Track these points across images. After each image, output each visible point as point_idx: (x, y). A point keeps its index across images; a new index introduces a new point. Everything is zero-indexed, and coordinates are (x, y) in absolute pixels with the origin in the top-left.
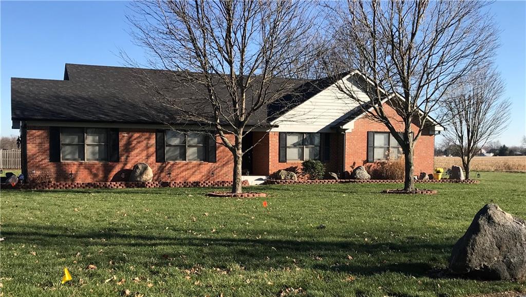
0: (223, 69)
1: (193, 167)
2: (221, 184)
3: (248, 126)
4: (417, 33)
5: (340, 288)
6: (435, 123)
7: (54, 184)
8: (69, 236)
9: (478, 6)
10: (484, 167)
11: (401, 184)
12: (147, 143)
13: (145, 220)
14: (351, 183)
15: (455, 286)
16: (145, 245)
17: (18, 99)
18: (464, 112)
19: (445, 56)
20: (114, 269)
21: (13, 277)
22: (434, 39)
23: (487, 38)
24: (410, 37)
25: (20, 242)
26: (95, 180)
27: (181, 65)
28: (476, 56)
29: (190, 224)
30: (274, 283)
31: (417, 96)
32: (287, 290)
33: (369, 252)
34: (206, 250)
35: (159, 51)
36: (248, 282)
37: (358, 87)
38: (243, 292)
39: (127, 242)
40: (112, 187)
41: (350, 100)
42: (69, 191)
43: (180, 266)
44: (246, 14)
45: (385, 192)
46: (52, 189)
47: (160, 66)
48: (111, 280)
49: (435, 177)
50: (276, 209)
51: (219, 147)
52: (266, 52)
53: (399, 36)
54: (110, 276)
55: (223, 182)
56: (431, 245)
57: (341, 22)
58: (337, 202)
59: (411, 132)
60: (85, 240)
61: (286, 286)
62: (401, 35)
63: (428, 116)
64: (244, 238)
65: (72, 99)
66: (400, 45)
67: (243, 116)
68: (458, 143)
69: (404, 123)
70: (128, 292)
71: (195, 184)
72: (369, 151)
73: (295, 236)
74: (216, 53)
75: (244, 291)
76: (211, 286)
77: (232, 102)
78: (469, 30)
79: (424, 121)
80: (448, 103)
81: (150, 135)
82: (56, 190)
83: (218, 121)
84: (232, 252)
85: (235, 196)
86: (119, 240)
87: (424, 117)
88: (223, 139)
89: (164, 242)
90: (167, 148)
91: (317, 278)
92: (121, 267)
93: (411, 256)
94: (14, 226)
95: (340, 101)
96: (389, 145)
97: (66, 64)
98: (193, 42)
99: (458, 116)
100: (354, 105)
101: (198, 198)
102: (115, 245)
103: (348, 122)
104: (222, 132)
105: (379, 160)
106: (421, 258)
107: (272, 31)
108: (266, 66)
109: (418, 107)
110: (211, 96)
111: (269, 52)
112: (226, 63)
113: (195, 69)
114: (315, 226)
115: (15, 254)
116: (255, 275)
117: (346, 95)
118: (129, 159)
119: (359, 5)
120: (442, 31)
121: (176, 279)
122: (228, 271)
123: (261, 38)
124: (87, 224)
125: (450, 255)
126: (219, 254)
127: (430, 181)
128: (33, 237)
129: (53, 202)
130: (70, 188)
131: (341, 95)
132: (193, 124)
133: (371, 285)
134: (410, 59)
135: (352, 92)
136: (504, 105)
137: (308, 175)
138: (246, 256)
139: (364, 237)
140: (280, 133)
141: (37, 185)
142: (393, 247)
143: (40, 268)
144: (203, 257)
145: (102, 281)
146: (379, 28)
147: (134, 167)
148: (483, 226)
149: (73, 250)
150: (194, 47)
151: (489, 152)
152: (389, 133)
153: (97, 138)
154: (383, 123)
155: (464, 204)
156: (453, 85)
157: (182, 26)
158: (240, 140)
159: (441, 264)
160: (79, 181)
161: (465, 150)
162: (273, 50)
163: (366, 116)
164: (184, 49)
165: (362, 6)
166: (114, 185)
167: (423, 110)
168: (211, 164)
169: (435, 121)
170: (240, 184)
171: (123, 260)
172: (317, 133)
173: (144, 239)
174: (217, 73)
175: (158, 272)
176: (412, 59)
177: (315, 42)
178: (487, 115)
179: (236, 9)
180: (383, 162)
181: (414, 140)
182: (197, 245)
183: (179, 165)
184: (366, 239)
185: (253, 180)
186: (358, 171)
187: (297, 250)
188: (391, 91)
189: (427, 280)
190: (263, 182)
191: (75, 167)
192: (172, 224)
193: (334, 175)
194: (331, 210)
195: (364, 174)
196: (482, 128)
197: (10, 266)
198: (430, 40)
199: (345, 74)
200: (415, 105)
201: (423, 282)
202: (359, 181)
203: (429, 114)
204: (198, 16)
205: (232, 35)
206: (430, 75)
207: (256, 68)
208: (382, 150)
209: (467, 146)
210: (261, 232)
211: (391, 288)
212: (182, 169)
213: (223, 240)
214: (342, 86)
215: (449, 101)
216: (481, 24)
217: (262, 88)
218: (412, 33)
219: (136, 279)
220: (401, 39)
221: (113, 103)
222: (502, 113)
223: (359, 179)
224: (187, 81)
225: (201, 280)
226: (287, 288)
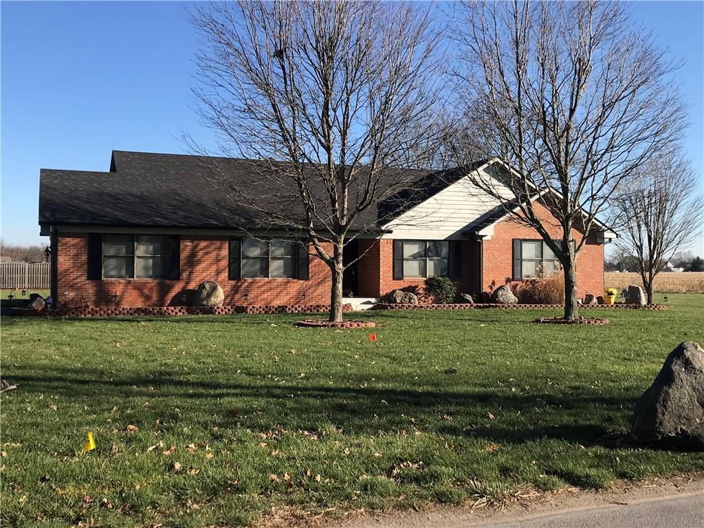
0: (318, 157)
1: (278, 286)
2: (315, 309)
3: (351, 232)
4: (577, 109)
5: (478, 462)
6: (604, 227)
7: (92, 309)
8: (105, 383)
9: (658, 72)
10: (672, 287)
11: (560, 310)
12: (218, 255)
13: (209, 360)
14: (491, 309)
15: (641, 461)
16: (206, 396)
17: (48, 197)
18: (642, 214)
19: (615, 138)
20: (162, 431)
21: (22, 442)
22: (601, 116)
23: (672, 115)
24: (567, 114)
25: (38, 391)
26: (147, 303)
27: (263, 152)
28: (657, 139)
29: (269, 365)
30: (384, 454)
31: (578, 193)
32: (402, 465)
33: (517, 408)
34: (290, 404)
35: (234, 134)
36: (347, 452)
37: (499, 180)
38: (339, 468)
39: (182, 392)
40: (169, 314)
41: (488, 198)
42: (111, 320)
43: (252, 427)
44: (349, 85)
45: (538, 321)
46: (89, 316)
47: (235, 154)
48: (157, 448)
49: (606, 300)
50: (388, 344)
51: (313, 259)
52: (376, 135)
53: (554, 112)
54: (155, 441)
55: (317, 306)
56: (604, 398)
57: (475, 96)
58: (472, 335)
59: (573, 241)
60: (125, 388)
61: (400, 459)
62: (556, 111)
63: (595, 218)
64: (343, 386)
65: (120, 197)
66: (554, 124)
67: (345, 218)
68: (636, 254)
69: (562, 228)
70: (178, 466)
71: (280, 309)
72: (515, 265)
73: (414, 384)
74: (309, 137)
75: (342, 466)
76: (294, 458)
77: (330, 200)
78: (647, 104)
79: (590, 225)
80: (621, 201)
81: (221, 243)
82: (93, 317)
83: (312, 225)
84: (326, 408)
85: (333, 326)
86: (172, 389)
87: (589, 220)
88: (317, 249)
89: (233, 391)
90: (243, 262)
91: (445, 447)
92: (172, 428)
93: (576, 415)
94: (31, 368)
95: (474, 198)
96: (542, 257)
97: (113, 151)
98: (279, 122)
99: (635, 218)
100: (493, 204)
101: (282, 328)
102: (166, 396)
103: (486, 226)
104: (316, 240)
105: (528, 277)
106: (591, 417)
107: (383, 107)
108: (376, 153)
109: (580, 207)
110: (302, 193)
111: (379, 135)
112: (322, 150)
113: (281, 156)
114: (443, 369)
115: (29, 409)
116: (356, 442)
117: (482, 191)
118: (193, 275)
119: (498, 72)
120: (611, 105)
121: (246, 448)
122: (320, 435)
123: (369, 116)
124: (130, 366)
125: (632, 413)
126: (307, 410)
127: (600, 306)
128: (55, 384)
129: (88, 334)
130: (113, 315)
131: (475, 190)
132: (278, 230)
133: (522, 458)
134: (568, 143)
135: (491, 187)
136: (697, 204)
137: (432, 297)
138: (346, 413)
139: (510, 385)
140: (394, 240)
141: (69, 311)
142: (550, 400)
143: (60, 429)
144: (286, 415)
145: (144, 450)
146: (526, 103)
147: (199, 286)
148: (679, 374)
149: (108, 402)
150: (281, 128)
151: (677, 266)
152: (541, 241)
153: (151, 248)
154: (533, 228)
155: (647, 338)
156: (627, 177)
157: (264, 101)
158: (341, 251)
159: (620, 426)
160: (126, 305)
161: (646, 265)
162: (384, 133)
163: (511, 219)
164: (266, 131)
165: (502, 73)
166: (172, 311)
167: (588, 210)
168: (301, 281)
169: (604, 225)
170: (340, 310)
171: (175, 417)
172: (444, 240)
173: (207, 387)
174: (311, 162)
175: (221, 436)
176: (571, 143)
177: (440, 122)
178: (675, 217)
179: (336, 79)
180: (535, 280)
181: (576, 251)
182: (278, 397)
183: (260, 284)
184: (513, 390)
185: (357, 304)
186: (500, 293)
187: (417, 404)
188: (543, 186)
189: (601, 450)
190: (372, 306)
191: (121, 286)
192: (245, 366)
193: (468, 297)
194: (465, 346)
195: (509, 296)
196: (668, 234)
197: (20, 425)
198: (595, 117)
199: (481, 164)
200: (577, 204)
201: (596, 454)
202: (503, 306)
203: (595, 216)
204: (286, 88)
205: (331, 113)
206: (596, 164)
207: (362, 156)
208: (533, 264)
209: (648, 258)
210: (367, 378)
211: (550, 464)
212: (262, 289)
213: (314, 389)
214: (477, 179)
215: (622, 199)
216: (663, 97)
217: (370, 182)
218: (571, 109)
219: (190, 446)
220: (556, 116)
221: (174, 202)
222: (695, 214)
223: (502, 303)
224: (271, 173)
225: (280, 448)
226: (402, 461)
